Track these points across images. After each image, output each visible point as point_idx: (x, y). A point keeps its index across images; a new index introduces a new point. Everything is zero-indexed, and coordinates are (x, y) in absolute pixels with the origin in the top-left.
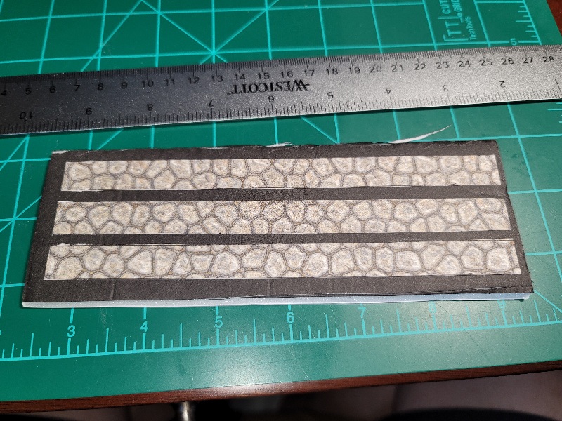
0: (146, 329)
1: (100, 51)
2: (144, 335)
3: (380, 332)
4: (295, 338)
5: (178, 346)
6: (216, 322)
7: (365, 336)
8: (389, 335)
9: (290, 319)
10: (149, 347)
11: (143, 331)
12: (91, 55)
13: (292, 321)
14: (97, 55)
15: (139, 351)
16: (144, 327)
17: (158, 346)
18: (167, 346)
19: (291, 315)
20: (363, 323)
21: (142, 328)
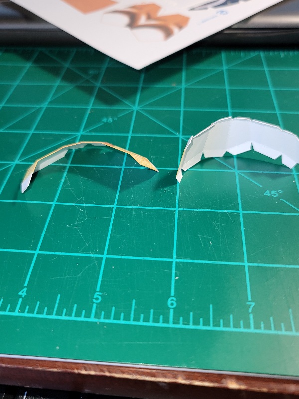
2: (21, 300)
3: (270, 329)
4: (174, 323)
5: (51, 314)
6: (95, 296)
7: (252, 330)
8: (279, 333)
9: (172, 304)
10: (22, 310)
11: (21, 296)
13: (175, 306)
15: (11, 314)
16: (23, 293)
17: (31, 312)
18: (40, 312)
19: (172, 300)
20: (251, 316)
21: (20, 293)
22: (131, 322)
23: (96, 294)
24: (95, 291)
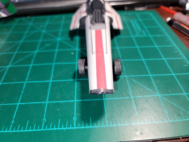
0: (13, 122)
3: (114, 124)
4: (76, 126)
5: (25, 130)
7: (107, 126)
8: (117, 125)
10: (12, 130)
11: (11, 124)
13: (76, 120)
14: (22, 41)
15: (8, 131)
17: (16, 130)
18: (20, 129)
19: (75, 117)
20: (107, 120)
21: (11, 122)
22: (59, 129)
23: (44, 119)
24: (43, 117)
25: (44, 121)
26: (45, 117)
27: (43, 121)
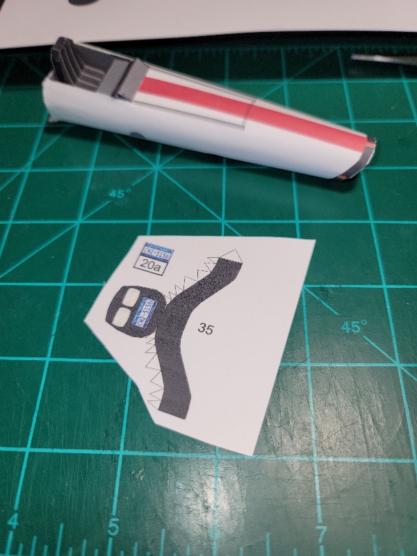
0: (13, 522)
1: (30, 164)
2: (11, 533)
6: (111, 525)
10: (14, 552)
11: (10, 527)
12: (17, 167)
14: (27, 168)
17: (26, 552)
21: (10, 523)
23: (111, 522)
24: (110, 517)
25: (113, 529)
26: (114, 514)
27: (111, 533)
